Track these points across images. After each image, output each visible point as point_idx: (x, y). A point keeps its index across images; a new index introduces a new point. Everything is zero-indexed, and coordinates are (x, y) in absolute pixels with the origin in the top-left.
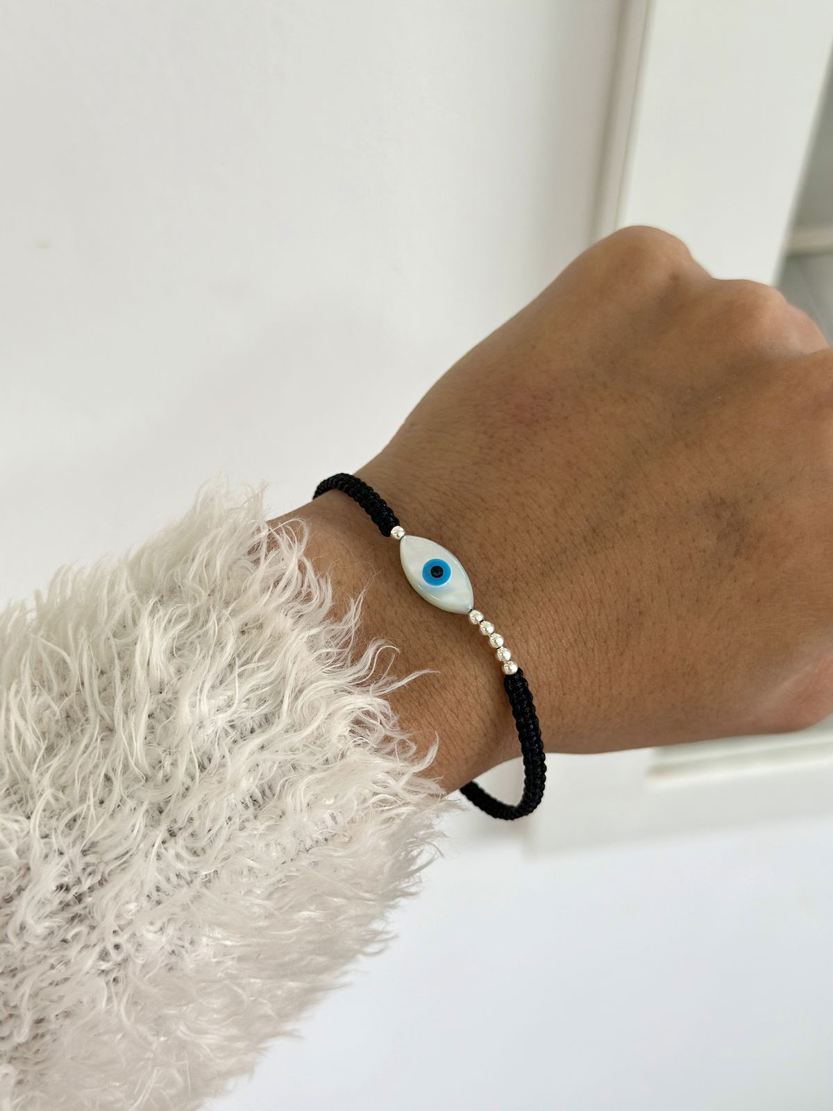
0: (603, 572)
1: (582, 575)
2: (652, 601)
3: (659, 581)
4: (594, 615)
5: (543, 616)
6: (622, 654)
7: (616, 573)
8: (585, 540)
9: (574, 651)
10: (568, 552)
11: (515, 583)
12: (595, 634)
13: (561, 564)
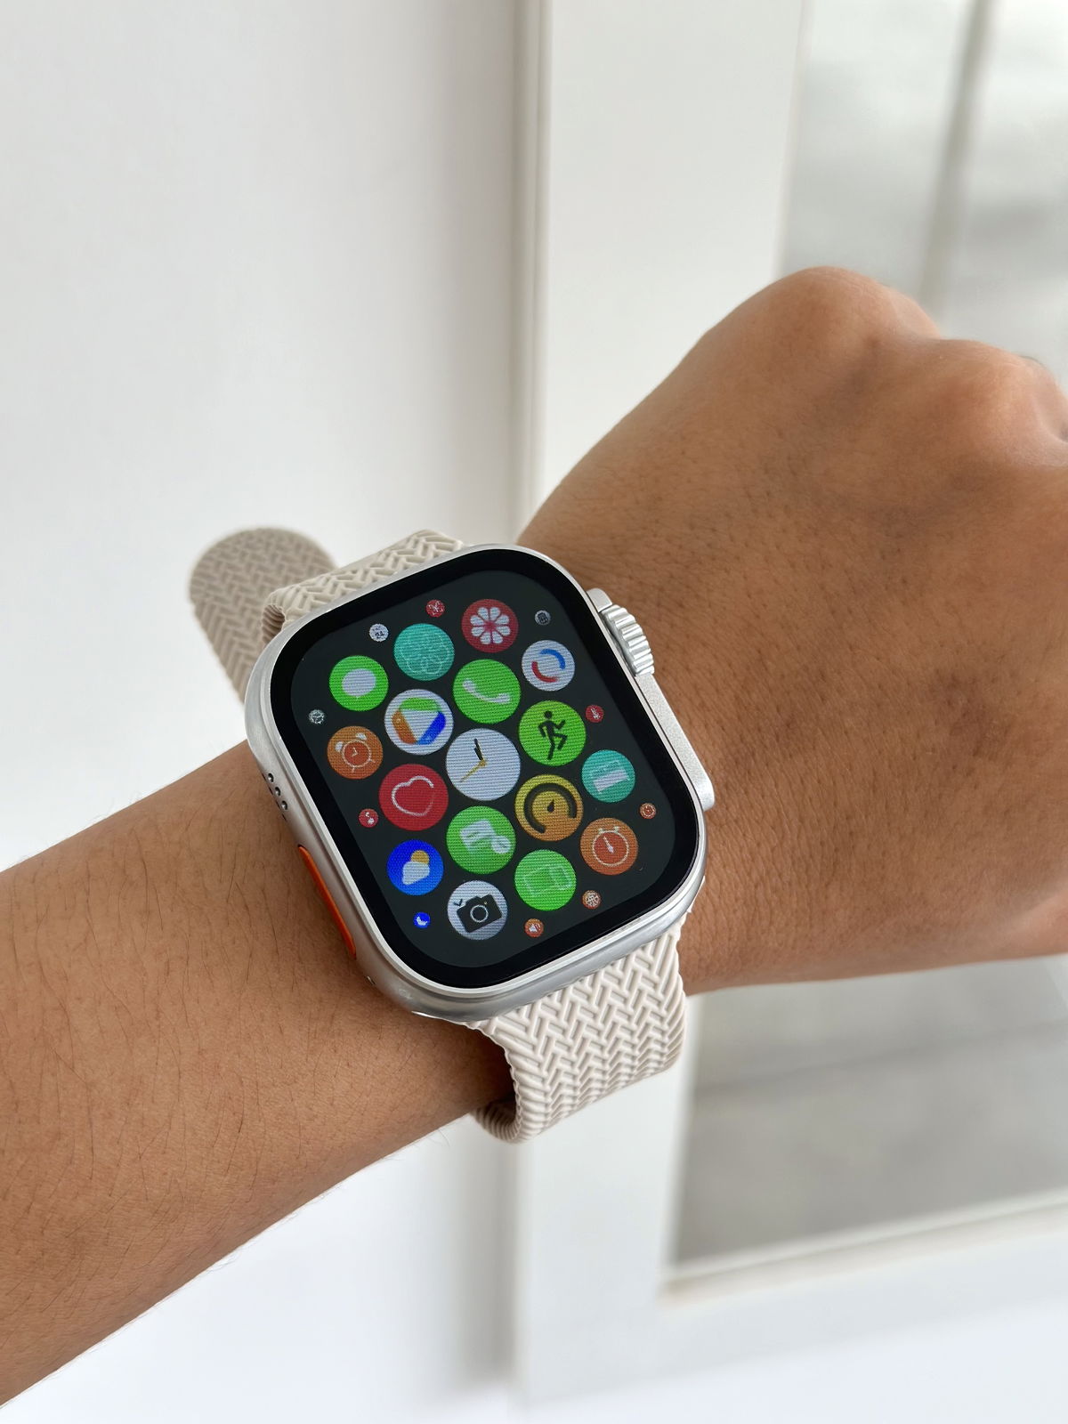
1: (776, 786)
2: (866, 817)
4: (792, 840)
7: (819, 782)
8: (778, 740)
9: (765, 886)
12: (793, 863)
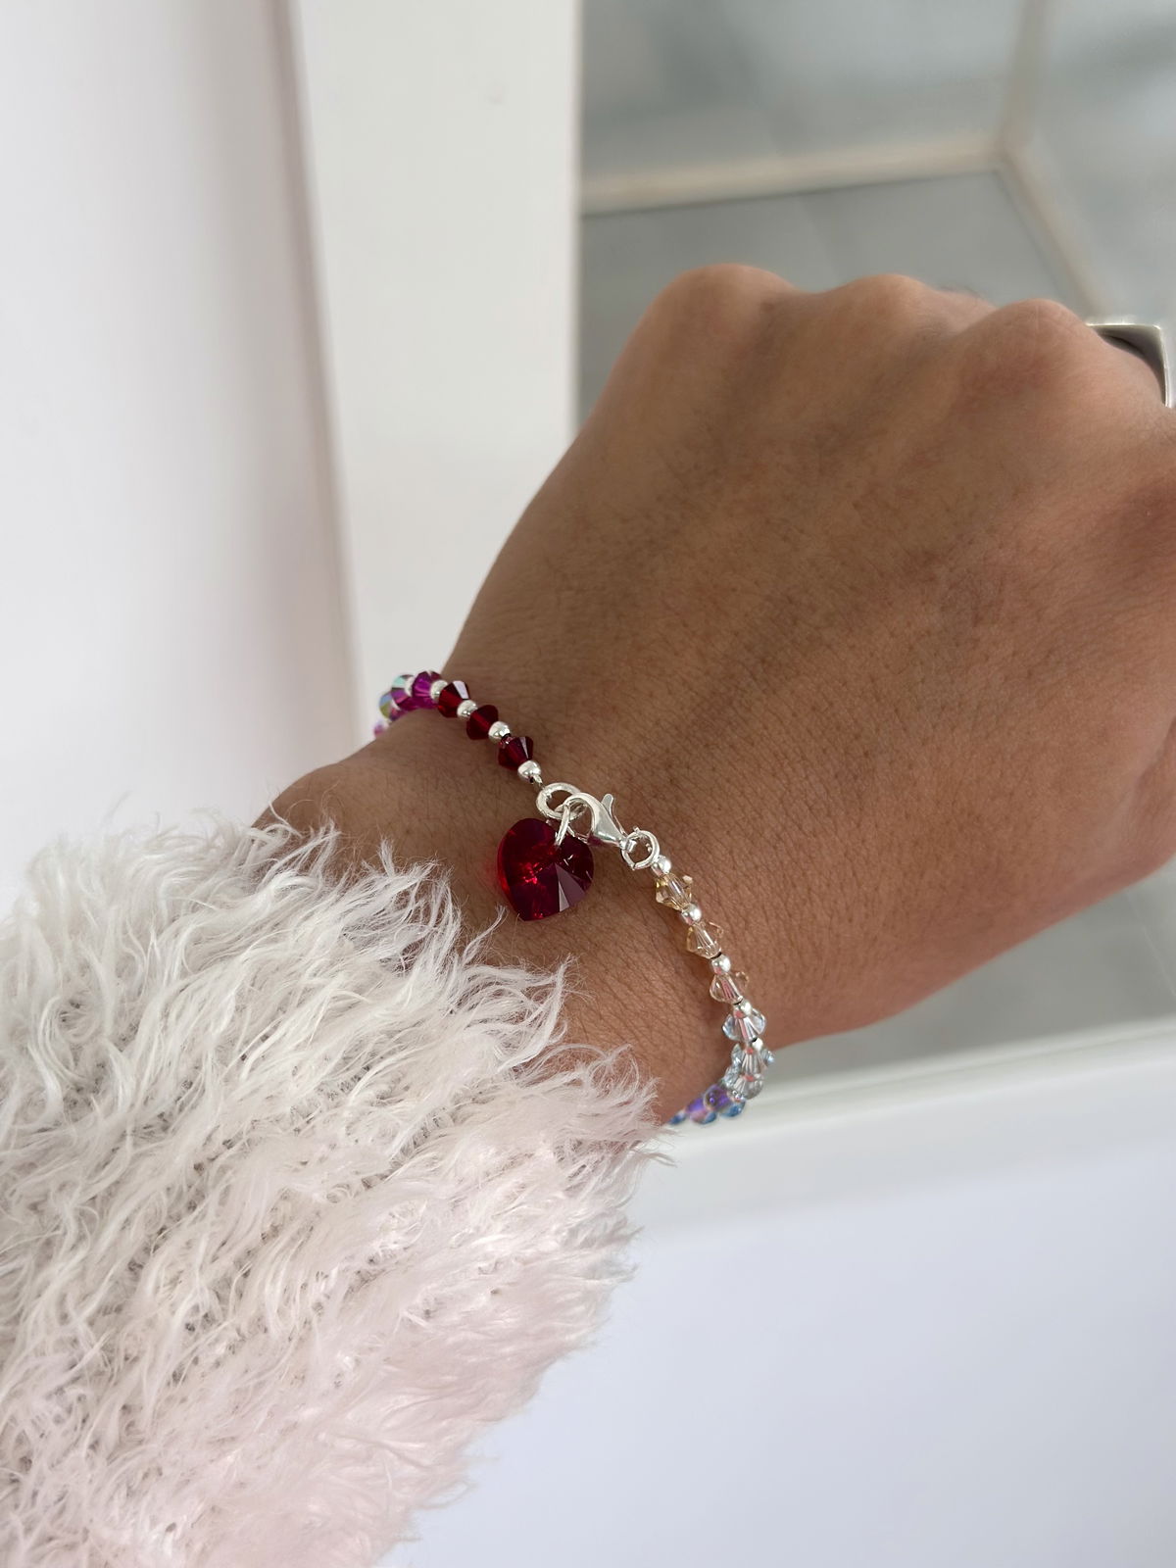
0: (794, 715)
3: (878, 700)
5: (725, 805)
6: (858, 826)
10: (735, 704)
11: (671, 771)
13: (730, 723)
